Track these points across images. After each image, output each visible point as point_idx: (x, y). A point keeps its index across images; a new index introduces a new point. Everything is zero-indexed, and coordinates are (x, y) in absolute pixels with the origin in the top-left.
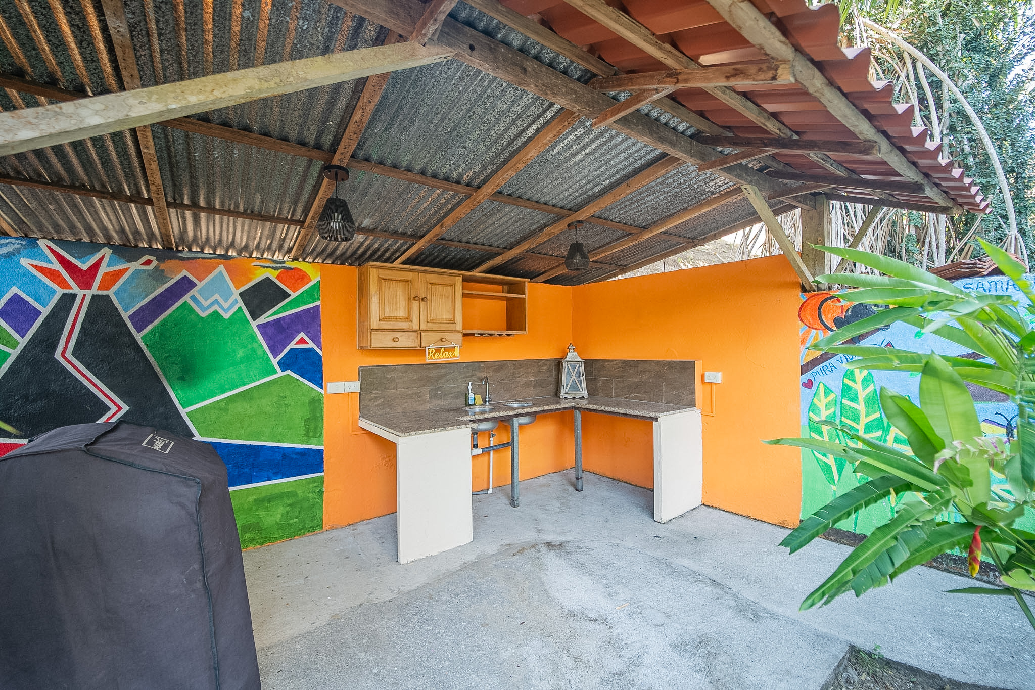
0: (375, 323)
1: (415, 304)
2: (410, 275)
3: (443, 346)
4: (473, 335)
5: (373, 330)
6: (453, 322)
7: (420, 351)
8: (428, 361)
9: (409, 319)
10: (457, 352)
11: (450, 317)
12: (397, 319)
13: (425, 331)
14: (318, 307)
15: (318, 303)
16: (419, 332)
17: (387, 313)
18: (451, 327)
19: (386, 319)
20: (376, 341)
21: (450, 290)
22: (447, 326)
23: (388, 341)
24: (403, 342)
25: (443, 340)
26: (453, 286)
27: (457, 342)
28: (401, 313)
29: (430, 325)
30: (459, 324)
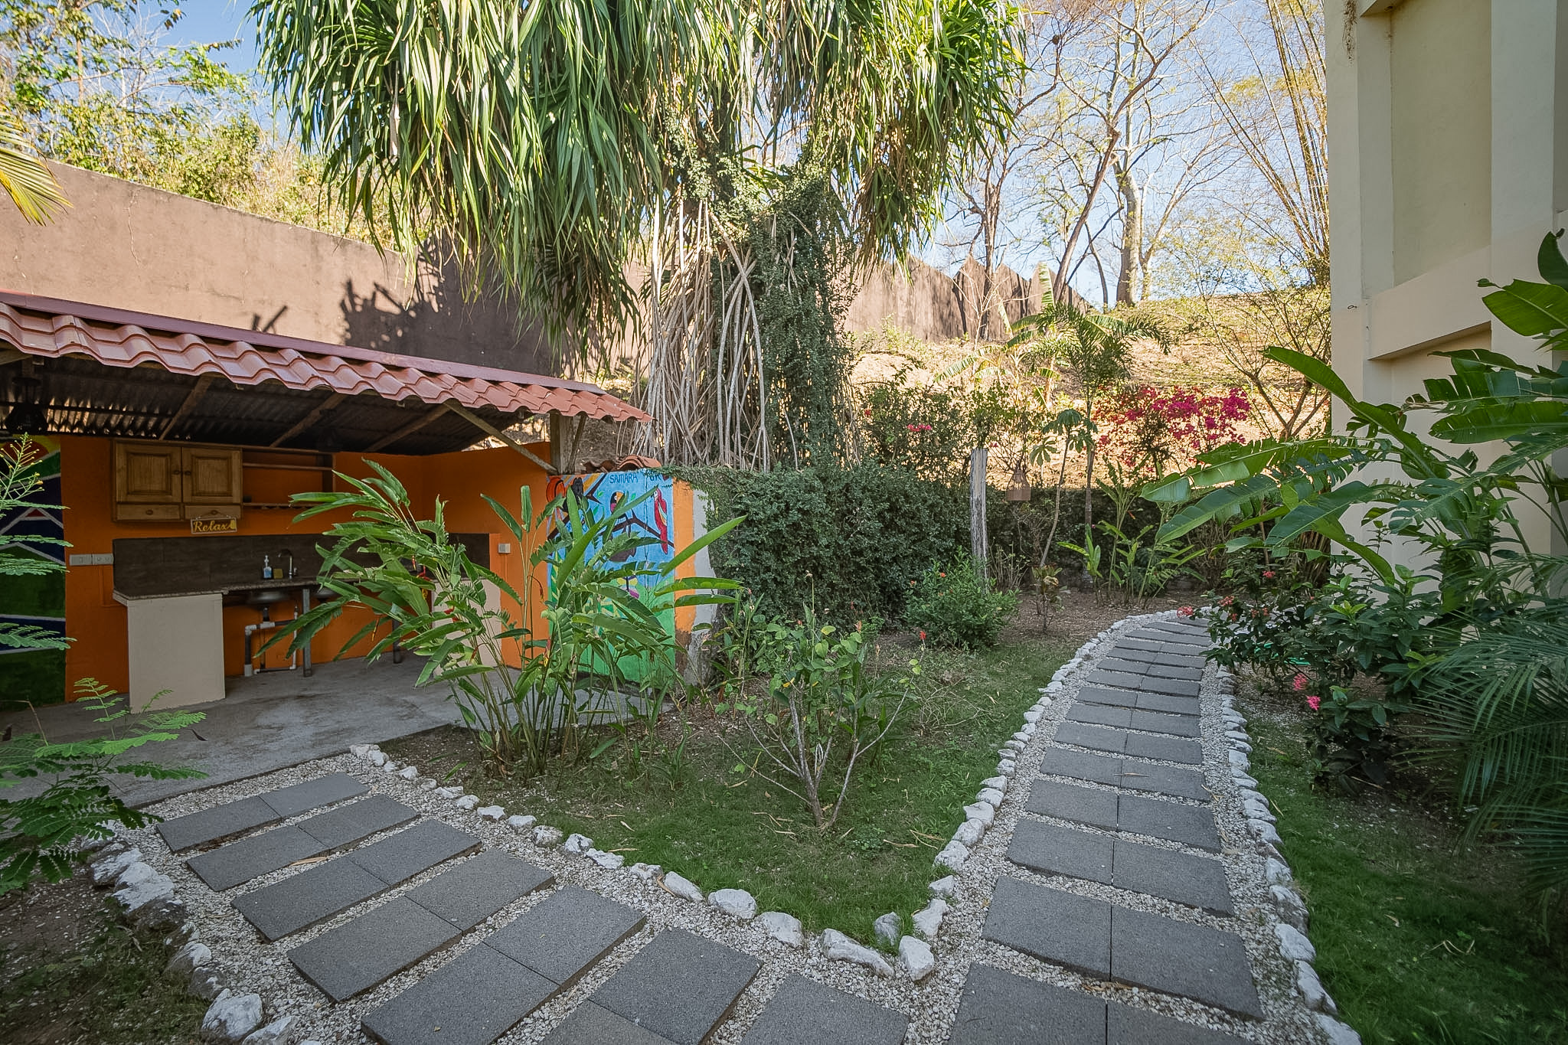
0: (120, 496)
1: (176, 478)
2: (168, 450)
3: (213, 519)
4: (259, 507)
5: (119, 503)
6: (229, 494)
7: (185, 524)
8: (193, 533)
9: (169, 491)
10: (233, 525)
11: (225, 489)
12: (150, 492)
13: (187, 504)
14: (58, 479)
15: (58, 475)
16: (182, 505)
17: (137, 485)
18: (228, 499)
19: (137, 493)
20: (124, 514)
21: (224, 463)
22: (219, 499)
23: (139, 514)
24: (159, 514)
25: (214, 513)
26: (228, 459)
27: (233, 515)
28: (156, 487)
29: (197, 498)
30: (237, 497)
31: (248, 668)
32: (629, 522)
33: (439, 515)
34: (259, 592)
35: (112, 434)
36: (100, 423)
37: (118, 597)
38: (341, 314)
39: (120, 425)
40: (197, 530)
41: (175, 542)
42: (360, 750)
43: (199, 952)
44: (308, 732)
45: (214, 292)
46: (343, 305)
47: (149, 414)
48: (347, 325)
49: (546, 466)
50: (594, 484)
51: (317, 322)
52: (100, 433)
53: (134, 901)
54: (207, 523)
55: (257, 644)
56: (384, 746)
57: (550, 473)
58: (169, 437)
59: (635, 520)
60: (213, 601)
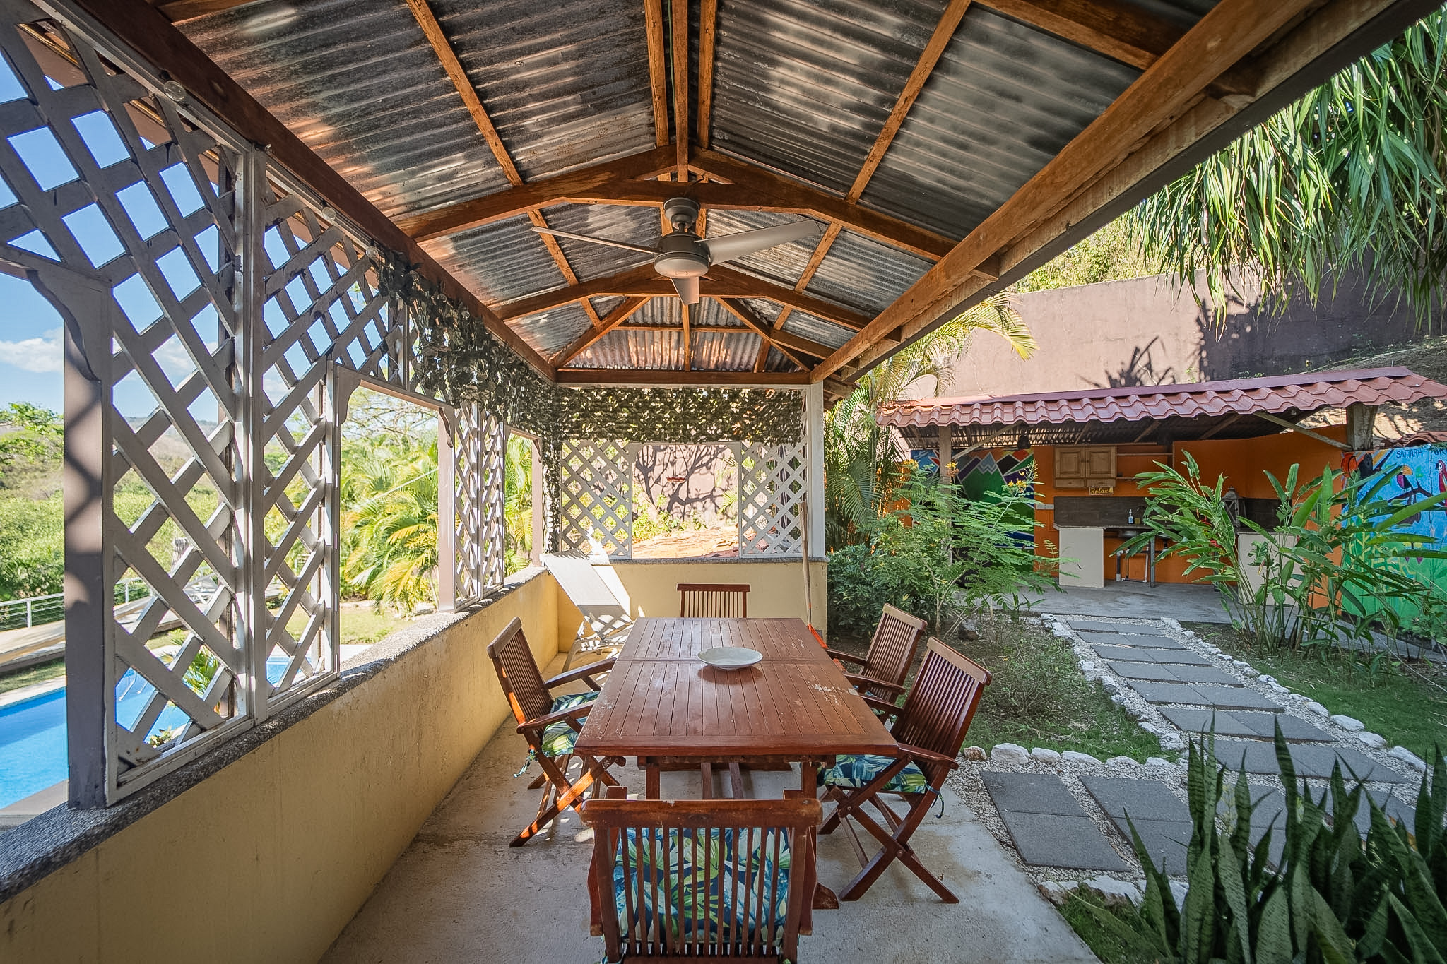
0: (1057, 475)
1: (1083, 464)
2: (1078, 450)
3: (1101, 486)
4: (1125, 480)
5: (1057, 478)
6: (1109, 472)
7: (1086, 490)
8: (1090, 494)
9: (1078, 472)
10: (1111, 490)
11: (1107, 470)
12: (1071, 473)
13: (1088, 478)
16: (1085, 479)
17: (1065, 469)
18: (1108, 475)
19: (1065, 473)
20: (1059, 484)
21: (1106, 455)
22: (1104, 475)
23: (1065, 484)
24: (1074, 485)
25: (1101, 483)
26: (1108, 452)
27: (1111, 484)
28: (1073, 470)
29: (1093, 475)
30: (1113, 475)
31: (1118, 576)
32: (1414, 491)
33: (1220, 486)
34: (1125, 530)
35: (1054, 443)
36: (1049, 438)
37: (1055, 526)
38: (1197, 328)
39: (1058, 438)
40: (1093, 493)
41: (1083, 498)
42: (1165, 619)
43: (1077, 650)
44: (1142, 608)
45: (1108, 340)
46: (1198, 320)
47: (1070, 432)
48: (1201, 335)
49: (1339, 444)
50: (1381, 459)
51: (1177, 340)
52: (1049, 442)
53: (1057, 634)
54: (1097, 489)
55: (1124, 561)
56: (1182, 623)
57: (1344, 450)
58: (1080, 442)
59: (1420, 490)
60: (1099, 532)
